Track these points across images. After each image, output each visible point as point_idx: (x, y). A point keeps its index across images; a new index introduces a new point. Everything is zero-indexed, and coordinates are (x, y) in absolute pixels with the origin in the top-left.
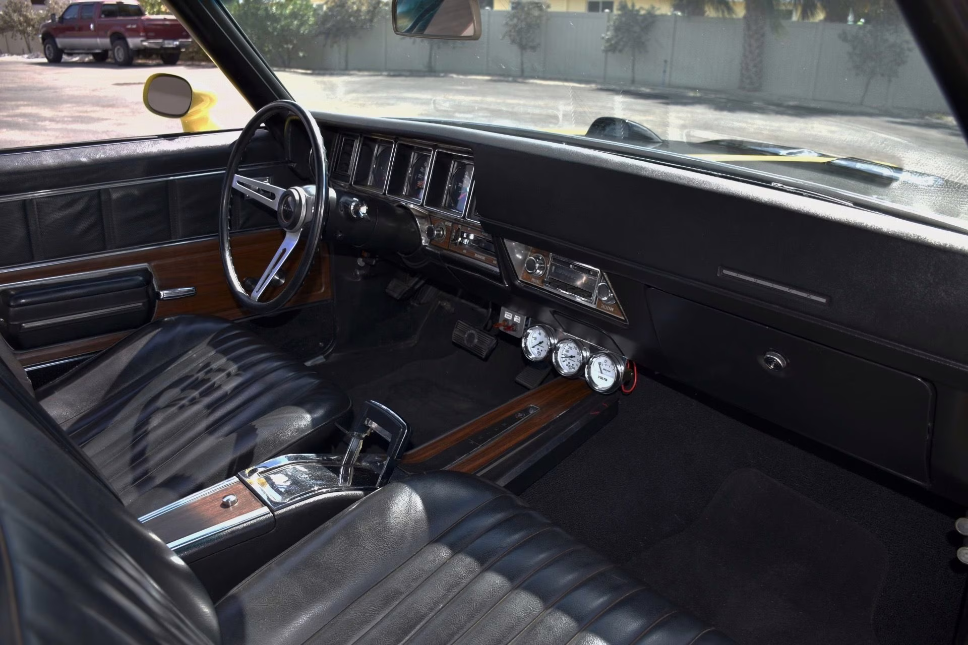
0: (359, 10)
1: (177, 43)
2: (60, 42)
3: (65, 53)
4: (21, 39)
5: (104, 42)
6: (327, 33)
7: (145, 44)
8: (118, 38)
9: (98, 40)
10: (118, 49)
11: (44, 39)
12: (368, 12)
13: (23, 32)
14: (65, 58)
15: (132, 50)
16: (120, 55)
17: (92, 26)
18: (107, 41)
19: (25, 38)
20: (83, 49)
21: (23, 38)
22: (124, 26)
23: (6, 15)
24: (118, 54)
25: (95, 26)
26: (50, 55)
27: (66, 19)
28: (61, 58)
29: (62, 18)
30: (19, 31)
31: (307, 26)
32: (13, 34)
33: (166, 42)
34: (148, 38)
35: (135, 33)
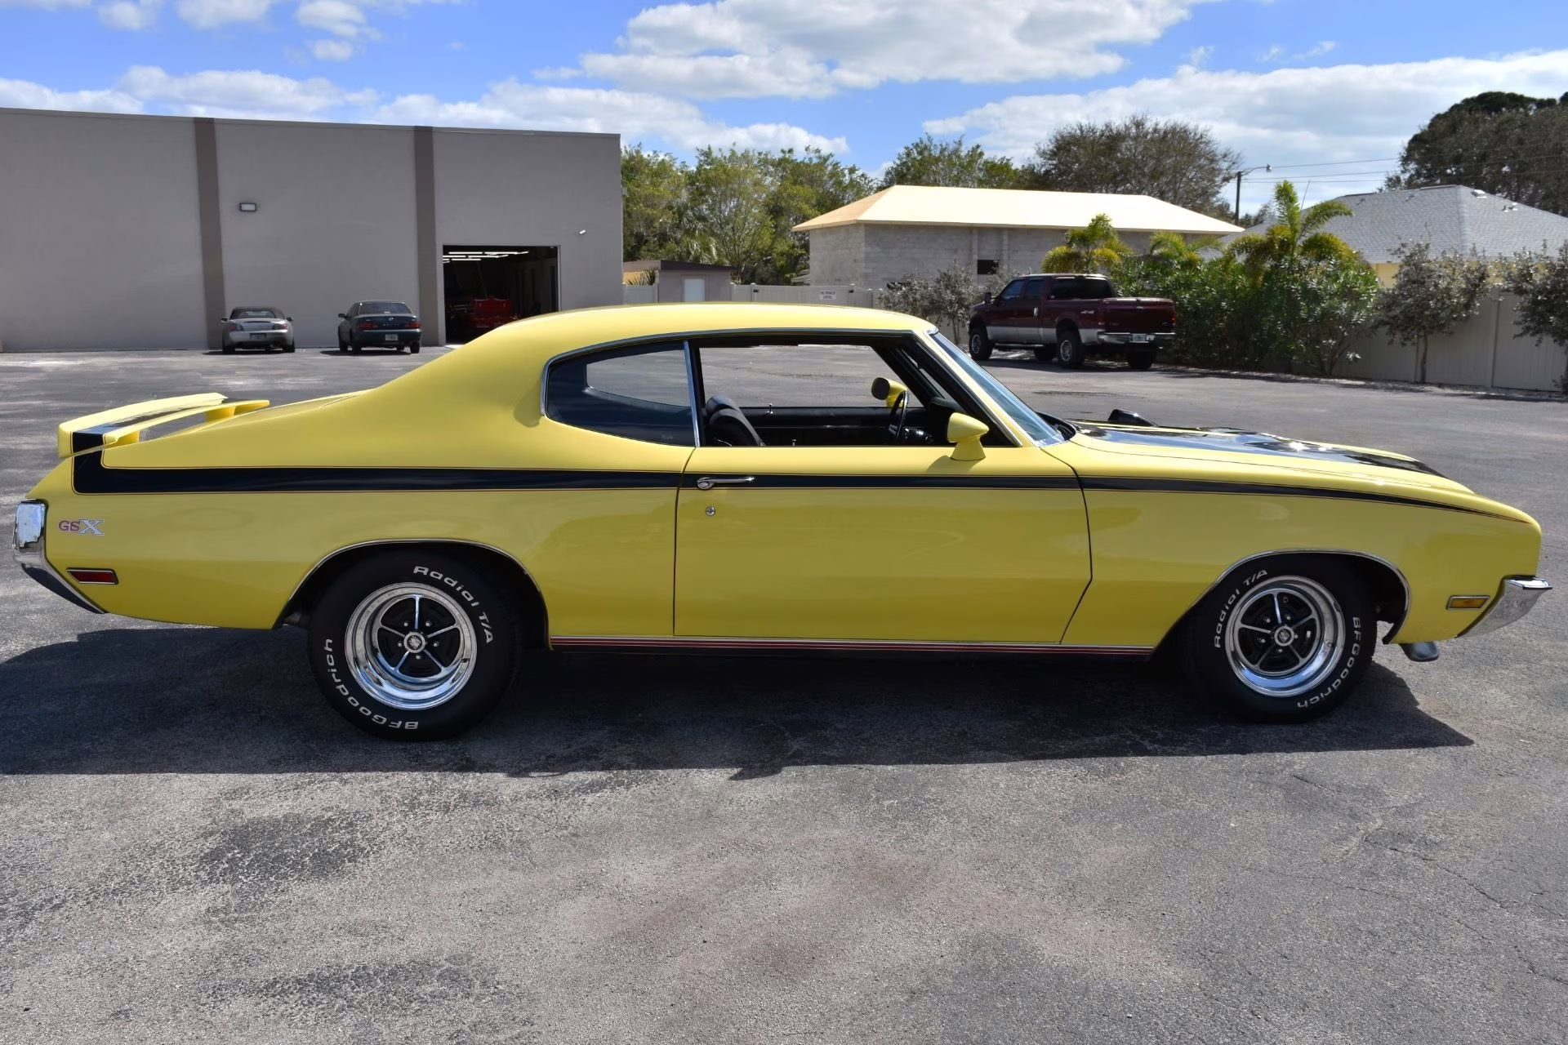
0: (1448, 290)
1: (1152, 337)
2: (992, 331)
3: (997, 348)
4: (948, 325)
5: (1049, 333)
6: (1393, 325)
7: (1103, 337)
8: (1068, 329)
9: (1042, 331)
10: (1066, 344)
11: (971, 326)
12: (1464, 292)
13: (953, 316)
14: (996, 353)
15: (1084, 345)
16: (1066, 352)
17: (1035, 310)
18: (1052, 332)
19: (954, 324)
20: (1022, 343)
21: (951, 324)
22: (1078, 311)
23: (936, 292)
24: (1064, 351)
25: (1039, 312)
26: (975, 348)
27: (1004, 300)
28: (990, 353)
29: (999, 298)
30: (948, 314)
31: (1363, 312)
32: (938, 319)
33: (1135, 335)
34: (1108, 329)
35: (1091, 322)
